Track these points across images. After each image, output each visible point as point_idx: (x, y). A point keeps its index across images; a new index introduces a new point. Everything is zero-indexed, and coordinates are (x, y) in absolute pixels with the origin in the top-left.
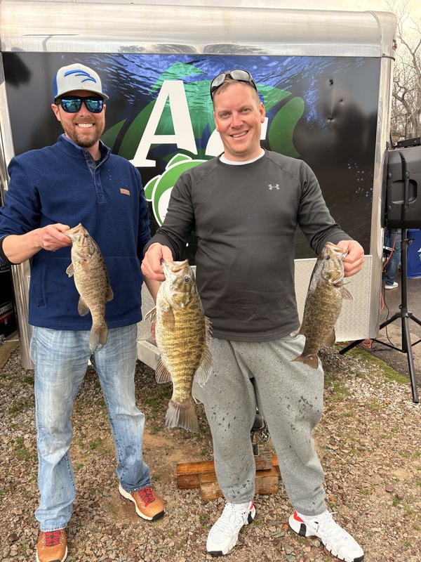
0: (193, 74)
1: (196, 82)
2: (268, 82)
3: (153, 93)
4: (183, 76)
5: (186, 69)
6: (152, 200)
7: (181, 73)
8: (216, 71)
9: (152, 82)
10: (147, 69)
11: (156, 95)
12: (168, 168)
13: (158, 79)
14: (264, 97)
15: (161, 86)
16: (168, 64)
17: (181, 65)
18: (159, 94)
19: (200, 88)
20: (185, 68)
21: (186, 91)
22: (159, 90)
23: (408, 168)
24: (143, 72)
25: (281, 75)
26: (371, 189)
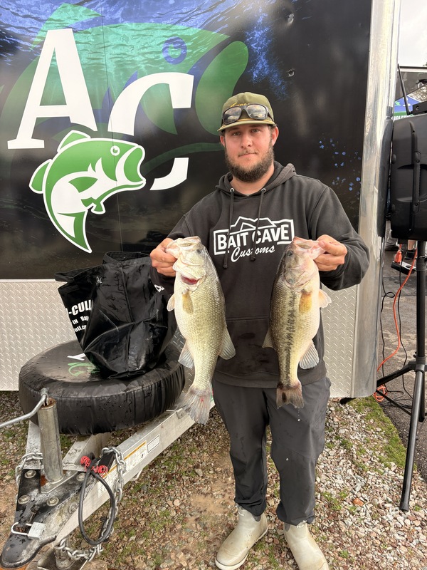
0: (85, 18)
1: (90, 30)
2: (191, 22)
3: (35, 48)
4: (71, 22)
5: (76, 12)
6: (43, 192)
7: (69, 18)
8: (116, 11)
9: (33, 34)
10: (26, 16)
11: (38, 51)
12: (60, 151)
13: (39, 29)
14: (186, 44)
15: (44, 38)
16: (51, 7)
17: (69, 7)
18: (43, 50)
19: (95, 37)
20: (73, 10)
21: (77, 42)
22: (42, 44)
23: (420, 147)
24: (20, 22)
25: (211, 10)
26: (358, 179)
